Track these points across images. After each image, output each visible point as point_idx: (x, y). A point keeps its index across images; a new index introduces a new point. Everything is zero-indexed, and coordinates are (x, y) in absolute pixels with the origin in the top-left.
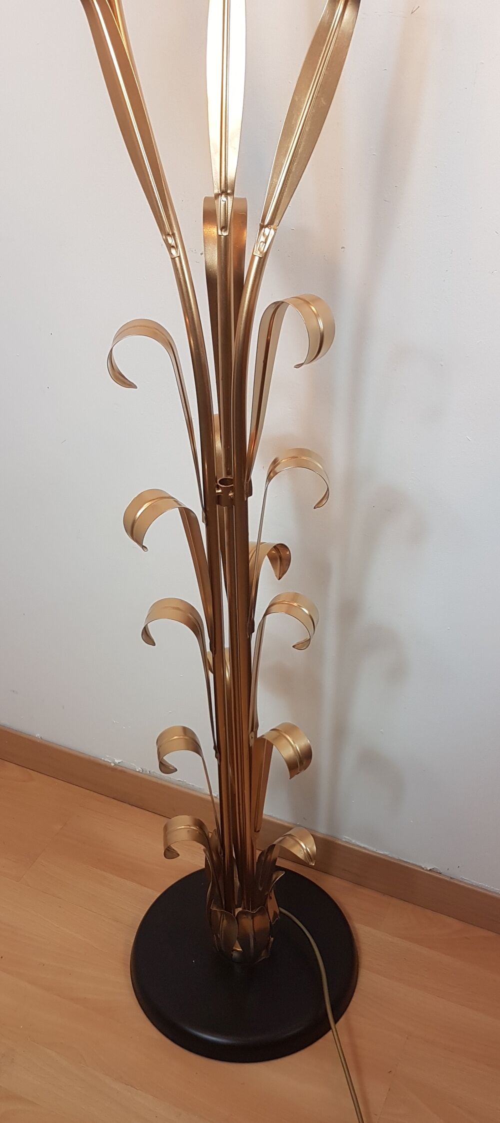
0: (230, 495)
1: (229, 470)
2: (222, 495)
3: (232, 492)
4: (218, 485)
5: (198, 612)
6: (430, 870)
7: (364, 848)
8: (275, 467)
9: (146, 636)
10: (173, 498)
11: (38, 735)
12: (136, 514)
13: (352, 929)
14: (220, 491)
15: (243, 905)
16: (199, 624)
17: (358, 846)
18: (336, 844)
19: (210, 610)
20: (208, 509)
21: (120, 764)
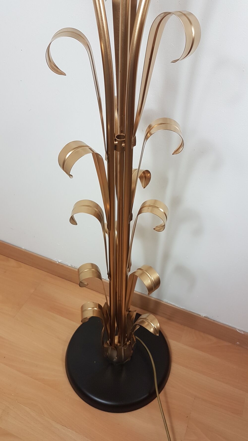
0: (122, 145)
1: (122, 130)
2: (118, 145)
3: (124, 143)
4: (115, 139)
5: (101, 209)
6: (204, 317)
7: (173, 305)
8: (151, 129)
9: (73, 220)
10: (88, 146)
11: (23, 248)
12: (66, 156)
13: (167, 342)
14: (117, 142)
15: (118, 335)
16: (101, 214)
17: (172, 305)
18: (161, 303)
19: (108, 207)
20: (109, 153)
21: (61, 262)
